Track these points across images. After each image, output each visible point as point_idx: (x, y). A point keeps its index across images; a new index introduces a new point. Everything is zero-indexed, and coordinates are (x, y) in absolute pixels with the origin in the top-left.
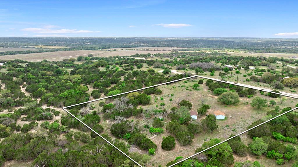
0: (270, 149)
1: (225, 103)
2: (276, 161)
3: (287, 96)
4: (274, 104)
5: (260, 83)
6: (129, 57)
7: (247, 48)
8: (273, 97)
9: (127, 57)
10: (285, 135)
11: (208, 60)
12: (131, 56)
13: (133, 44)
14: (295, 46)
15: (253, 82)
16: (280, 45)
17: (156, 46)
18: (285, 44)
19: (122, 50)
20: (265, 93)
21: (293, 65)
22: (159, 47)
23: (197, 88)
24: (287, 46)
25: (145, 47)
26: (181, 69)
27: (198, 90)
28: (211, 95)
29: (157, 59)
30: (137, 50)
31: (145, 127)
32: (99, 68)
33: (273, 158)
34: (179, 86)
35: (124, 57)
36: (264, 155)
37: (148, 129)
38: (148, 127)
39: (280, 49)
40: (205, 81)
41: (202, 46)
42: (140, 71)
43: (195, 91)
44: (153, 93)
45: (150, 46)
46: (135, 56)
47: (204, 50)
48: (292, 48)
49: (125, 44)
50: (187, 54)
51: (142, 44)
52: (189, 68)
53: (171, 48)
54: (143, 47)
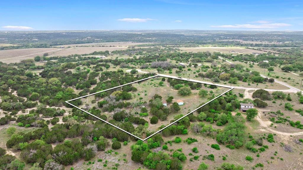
0: (208, 117)
1: (183, 94)
4: (212, 93)
5: (205, 78)
6: (87, 55)
7: (196, 42)
8: (213, 88)
9: (86, 55)
10: (216, 110)
11: (164, 58)
12: (89, 54)
13: (86, 39)
14: (235, 39)
15: (200, 78)
18: (228, 38)
19: (77, 46)
20: (208, 86)
22: (114, 42)
23: (162, 85)
24: (229, 39)
25: (99, 42)
26: (144, 68)
27: (163, 86)
28: (172, 89)
29: (117, 57)
30: (93, 46)
31: (135, 114)
32: (69, 70)
33: (209, 121)
34: (148, 84)
35: (83, 55)
36: (205, 120)
37: (138, 115)
38: (137, 113)
39: (224, 42)
40: (166, 79)
41: (156, 41)
42: (111, 72)
43: (161, 87)
44: (130, 91)
45: (105, 41)
46: (93, 54)
47: (158, 45)
48: (233, 41)
49: (78, 40)
50: (143, 51)
51: (96, 40)
52: (151, 67)
53: (126, 43)
54: (97, 42)
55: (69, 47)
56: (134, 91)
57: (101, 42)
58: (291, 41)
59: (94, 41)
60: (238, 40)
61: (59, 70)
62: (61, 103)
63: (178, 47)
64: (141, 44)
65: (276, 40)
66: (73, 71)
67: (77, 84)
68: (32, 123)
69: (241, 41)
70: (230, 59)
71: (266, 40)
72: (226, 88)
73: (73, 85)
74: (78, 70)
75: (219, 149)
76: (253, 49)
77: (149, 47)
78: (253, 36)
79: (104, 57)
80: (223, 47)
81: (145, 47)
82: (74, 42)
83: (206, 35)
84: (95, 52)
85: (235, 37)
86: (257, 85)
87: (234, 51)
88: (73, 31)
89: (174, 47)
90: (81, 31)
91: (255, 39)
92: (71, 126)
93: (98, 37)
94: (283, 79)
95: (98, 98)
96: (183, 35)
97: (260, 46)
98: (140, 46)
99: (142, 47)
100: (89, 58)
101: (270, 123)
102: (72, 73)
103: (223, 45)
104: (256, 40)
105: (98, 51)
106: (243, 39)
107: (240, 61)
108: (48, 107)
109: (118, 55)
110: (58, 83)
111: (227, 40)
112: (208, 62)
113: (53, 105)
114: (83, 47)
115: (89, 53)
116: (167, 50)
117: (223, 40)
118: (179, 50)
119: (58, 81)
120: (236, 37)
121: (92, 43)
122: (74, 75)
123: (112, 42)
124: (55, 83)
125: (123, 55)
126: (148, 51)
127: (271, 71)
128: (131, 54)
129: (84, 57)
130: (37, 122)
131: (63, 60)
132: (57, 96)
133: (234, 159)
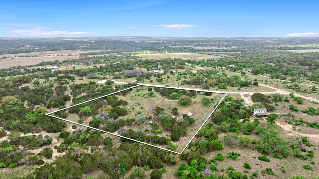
0: (231, 126)
2: (236, 132)
3: (216, 93)
4: (213, 100)
5: (192, 85)
6: (34, 66)
7: (150, 49)
8: (208, 95)
9: (32, 66)
10: (232, 118)
12: (36, 66)
13: (24, 48)
14: (187, 45)
16: (176, 45)
17: (55, 50)
18: (179, 44)
19: (15, 57)
20: (201, 93)
21: (198, 65)
22: (59, 50)
24: (181, 45)
25: (42, 51)
26: (118, 78)
27: (154, 97)
28: (167, 100)
29: (74, 68)
30: (36, 56)
31: (145, 131)
32: (23, 85)
33: (235, 131)
34: (136, 96)
35: (29, 67)
36: (230, 131)
37: (148, 132)
38: (148, 131)
39: (177, 48)
40: (153, 88)
41: (107, 48)
42: (81, 84)
43: (152, 98)
44: (120, 105)
45: (48, 49)
46: (42, 64)
47: (112, 53)
48: (186, 47)
49: (13, 49)
50: (100, 59)
51: (36, 48)
52: (124, 77)
53: (75, 51)
54: (39, 51)
55: (5, 58)
56: (124, 105)
57: (43, 51)
58: (236, 46)
59: (34, 50)
60: (190, 46)
61: (10, 86)
62: (40, 128)
63: (135, 54)
64: (93, 51)
65: (223, 45)
66: (31, 86)
67: (48, 102)
68: (20, 160)
69: (193, 47)
70: (197, 65)
71: (215, 45)
72: (221, 94)
73: (41, 104)
74: (36, 85)
75: (269, 161)
76: (208, 54)
77: (104, 55)
78: (202, 42)
79: (57, 68)
80: (179, 53)
81: (100, 55)
82: (9, 52)
83: (156, 41)
84: (43, 62)
85: (185, 43)
86: (246, 89)
87: (192, 57)
88: (3, 39)
89: (130, 54)
90: (13, 39)
91: (204, 45)
92: (80, 157)
93: (38, 45)
94: (261, 81)
95: (84, 117)
96: (134, 42)
97: (212, 51)
98: (92, 54)
99: (96, 56)
100: (39, 70)
101: (291, 126)
102: (30, 89)
103: (177, 51)
104: (206, 46)
105: (46, 61)
106: (194, 45)
107: (208, 66)
108: (22, 135)
109: (73, 65)
110: (17, 102)
111: (180, 46)
112: (179, 68)
113: (29, 131)
114: (23, 56)
115: (36, 64)
116: (125, 57)
117: (176, 47)
118: (138, 57)
119: (16, 99)
120: (187, 43)
121: (32, 52)
122: (33, 91)
123: (57, 50)
124: (14, 102)
125: (79, 64)
126: (106, 59)
127: (244, 75)
128: (88, 63)
129: (31, 68)
130: (27, 158)
131: (6, 73)
132: (29, 120)
133: (293, 170)
